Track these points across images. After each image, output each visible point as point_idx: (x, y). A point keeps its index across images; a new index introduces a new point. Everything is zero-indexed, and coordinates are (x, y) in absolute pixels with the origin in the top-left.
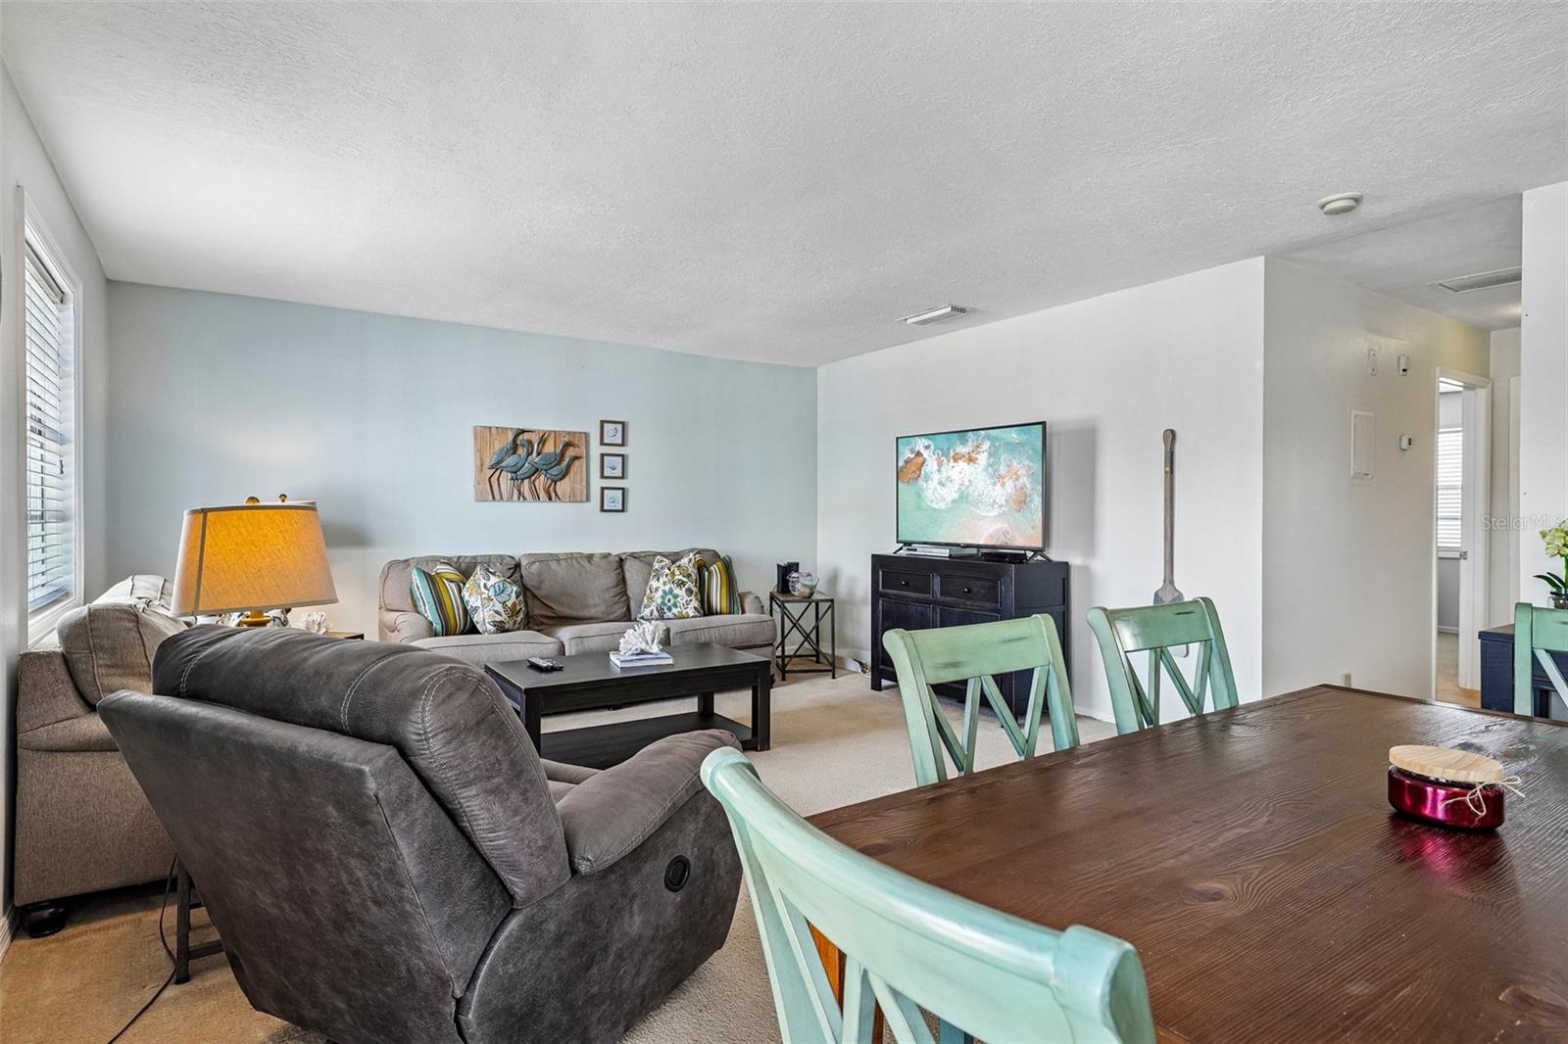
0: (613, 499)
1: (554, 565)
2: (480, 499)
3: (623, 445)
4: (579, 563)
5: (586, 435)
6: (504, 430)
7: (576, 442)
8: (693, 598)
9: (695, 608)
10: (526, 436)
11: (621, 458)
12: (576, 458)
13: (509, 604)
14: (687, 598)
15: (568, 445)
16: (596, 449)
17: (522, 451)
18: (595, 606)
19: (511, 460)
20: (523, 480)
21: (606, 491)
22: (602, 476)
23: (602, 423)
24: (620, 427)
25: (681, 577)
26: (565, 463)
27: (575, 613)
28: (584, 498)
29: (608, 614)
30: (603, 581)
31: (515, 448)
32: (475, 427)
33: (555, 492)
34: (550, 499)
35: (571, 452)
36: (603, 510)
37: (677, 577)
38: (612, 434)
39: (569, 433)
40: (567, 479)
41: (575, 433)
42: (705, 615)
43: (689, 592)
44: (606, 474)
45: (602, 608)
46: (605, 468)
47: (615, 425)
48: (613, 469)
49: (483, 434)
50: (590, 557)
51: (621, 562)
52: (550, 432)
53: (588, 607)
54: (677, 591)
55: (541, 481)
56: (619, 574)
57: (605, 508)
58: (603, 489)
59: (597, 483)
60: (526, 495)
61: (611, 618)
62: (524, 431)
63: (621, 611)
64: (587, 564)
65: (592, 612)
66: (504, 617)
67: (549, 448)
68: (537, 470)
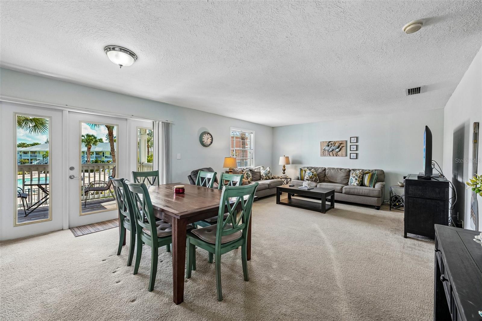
0: (353, 156)
1: (332, 170)
2: (321, 156)
3: (357, 142)
4: (338, 170)
5: (346, 141)
6: (327, 142)
7: (343, 143)
8: (357, 181)
9: (357, 184)
10: (331, 143)
11: (356, 146)
12: (342, 147)
13: (310, 176)
14: (355, 181)
15: (341, 144)
16: (349, 144)
17: (330, 146)
18: (338, 180)
19: (327, 148)
20: (330, 152)
21: (351, 154)
22: (350, 150)
23: (351, 138)
24: (356, 138)
25: (355, 176)
26: (339, 149)
27: (333, 181)
28: (345, 156)
29: (342, 182)
30: (342, 175)
31: (328, 146)
32: (321, 142)
33: (338, 155)
34: (336, 156)
35: (342, 145)
36: (350, 158)
37: (353, 175)
38: (354, 140)
39: (341, 141)
40: (341, 152)
41: (343, 141)
42: (360, 186)
43: (356, 179)
44: (351, 150)
45: (340, 181)
46: (351, 149)
47: (355, 138)
48: (354, 148)
49: (322, 143)
50: (341, 169)
51: (350, 171)
52: (337, 141)
53: (336, 180)
54: (353, 179)
55: (334, 152)
56: (347, 174)
57: (351, 158)
58: (350, 153)
59: (349, 152)
60: (331, 155)
61: (342, 183)
62: (330, 142)
63: (345, 182)
64: (339, 171)
65: (337, 181)
66: (308, 178)
67: (337, 145)
68: (333, 150)
